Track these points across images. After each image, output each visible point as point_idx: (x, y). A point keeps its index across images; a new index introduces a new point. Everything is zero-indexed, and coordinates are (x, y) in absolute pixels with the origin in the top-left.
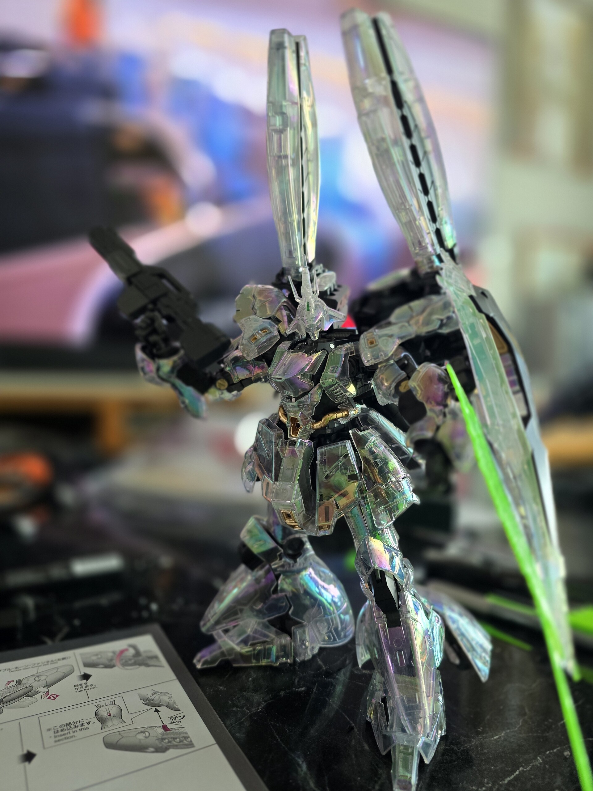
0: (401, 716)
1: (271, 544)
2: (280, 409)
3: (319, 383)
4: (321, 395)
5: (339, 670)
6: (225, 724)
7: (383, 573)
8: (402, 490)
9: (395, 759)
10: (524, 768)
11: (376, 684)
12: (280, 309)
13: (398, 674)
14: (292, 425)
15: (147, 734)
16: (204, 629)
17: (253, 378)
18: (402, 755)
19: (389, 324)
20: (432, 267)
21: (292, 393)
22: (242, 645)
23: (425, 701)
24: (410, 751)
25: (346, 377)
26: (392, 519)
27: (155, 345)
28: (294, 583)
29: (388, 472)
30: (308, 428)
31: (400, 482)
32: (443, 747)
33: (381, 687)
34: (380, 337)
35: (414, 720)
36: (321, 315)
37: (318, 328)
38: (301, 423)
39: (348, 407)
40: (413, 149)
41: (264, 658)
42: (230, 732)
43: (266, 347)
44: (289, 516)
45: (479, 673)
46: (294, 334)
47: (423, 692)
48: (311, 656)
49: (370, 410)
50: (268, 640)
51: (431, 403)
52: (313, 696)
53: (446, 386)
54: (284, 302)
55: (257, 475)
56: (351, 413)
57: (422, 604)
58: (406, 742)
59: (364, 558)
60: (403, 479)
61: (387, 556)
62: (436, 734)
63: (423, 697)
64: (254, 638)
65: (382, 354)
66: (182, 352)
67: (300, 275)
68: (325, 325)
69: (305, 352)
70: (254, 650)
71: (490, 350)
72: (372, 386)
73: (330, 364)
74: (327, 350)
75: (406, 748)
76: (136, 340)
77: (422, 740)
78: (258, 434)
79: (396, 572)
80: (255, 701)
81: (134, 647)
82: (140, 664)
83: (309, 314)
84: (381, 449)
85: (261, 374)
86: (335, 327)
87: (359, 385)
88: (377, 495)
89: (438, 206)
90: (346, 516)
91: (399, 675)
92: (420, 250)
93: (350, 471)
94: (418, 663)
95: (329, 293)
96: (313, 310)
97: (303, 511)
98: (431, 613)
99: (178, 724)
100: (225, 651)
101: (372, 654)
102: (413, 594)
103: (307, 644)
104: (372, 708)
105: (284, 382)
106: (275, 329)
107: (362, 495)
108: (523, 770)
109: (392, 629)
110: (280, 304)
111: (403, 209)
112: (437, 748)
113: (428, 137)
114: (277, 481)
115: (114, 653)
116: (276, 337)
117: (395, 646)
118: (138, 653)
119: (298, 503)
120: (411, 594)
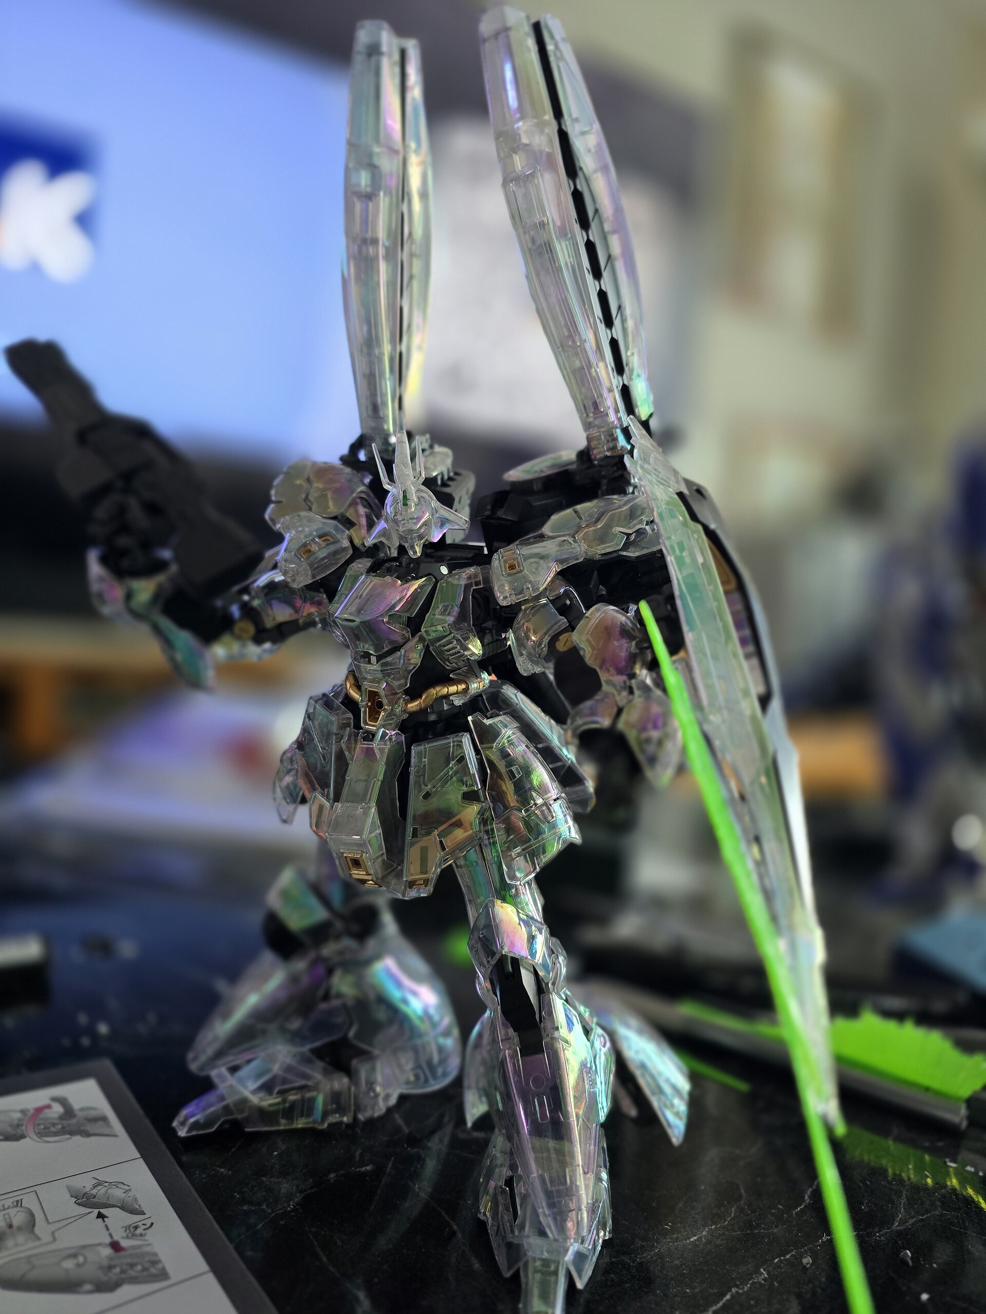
0: (539, 1208)
1: (320, 914)
2: (347, 676)
3: (420, 633)
4: (422, 654)
5: (432, 1133)
6: (227, 1234)
7: (516, 962)
8: (553, 820)
9: (527, 1284)
10: (739, 1289)
11: (496, 1155)
12: (353, 504)
13: (536, 1136)
14: (369, 704)
15: (81, 1259)
16: (194, 1067)
17: (301, 621)
18: (538, 1276)
19: (542, 537)
20: (614, 448)
21: (371, 647)
22: (261, 1095)
23: (581, 1181)
24: (553, 1268)
25: (466, 624)
26: (535, 869)
27: (124, 553)
28: (360, 983)
29: (530, 789)
30: (398, 710)
31: (550, 805)
32: (606, 1260)
33: (505, 1160)
34: (526, 558)
35: (560, 1215)
36: (426, 516)
37: (421, 537)
38: (385, 701)
39: (467, 677)
40: (590, 247)
41: (302, 1116)
42: (237, 1249)
43: (326, 567)
44: (356, 863)
45: (669, 1131)
46: (376, 547)
47: (579, 1165)
48: (384, 1110)
49: (503, 684)
50: (310, 1083)
51: (608, 671)
52: (385, 1180)
53: (634, 643)
54: (362, 492)
55: (301, 791)
56: (473, 687)
57: (580, 1014)
58: (546, 1254)
59: (485, 936)
60: (555, 800)
61: (523, 932)
62: (597, 1238)
63: (578, 1174)
64: (285, 1081)
65: (530, 586)
66: (174, 568)
67: (391, 449)
68: (434, 534)
69: (398, 578)
70: (284, 1101)
71: (709, 585)
72: (509, 643)
73: (440, 601)
74: (436, 576)
75: (546, 1263)
76: (91, 542)
77: (574, 1248)
78: (307, 719)
79: (538, 961)
80: (283, 1191)
81: (63, 1101)
82: (72, 1133)
83: (406, 511)
84: (521, 749)
85: (316, 614)
86: (449, 541)
87: (488, 639)
88: (510, 829)
89: (627, 349)
90: (456, 864)
91: (537, 1138)
92: (595, 418)
93: (467, 785)
94: (570, 1116)
95: (439, 482)
96: (413, 504)
97: (382, 854)
98: (594, 1031)
99: (141, 1238)
100: (231, 1105)
101: (491, 1102)
102: (564, 998)
103: (378, 1089)
104: (488, 1197)
105: (358, 627)
106: (344, 536)
107: (486, 828)
108: (737, 1292)
109: (529, 1059)
110: (354, 495)
111: (570, 347)
112: (597, 1262)
113: (614, 232)
114: (339, 802)
115: (23, 1112)
116: (347, 551)
117: (533, 1088)
118: (69, 1112)
119: (374, 841)
120: (562, 998)
